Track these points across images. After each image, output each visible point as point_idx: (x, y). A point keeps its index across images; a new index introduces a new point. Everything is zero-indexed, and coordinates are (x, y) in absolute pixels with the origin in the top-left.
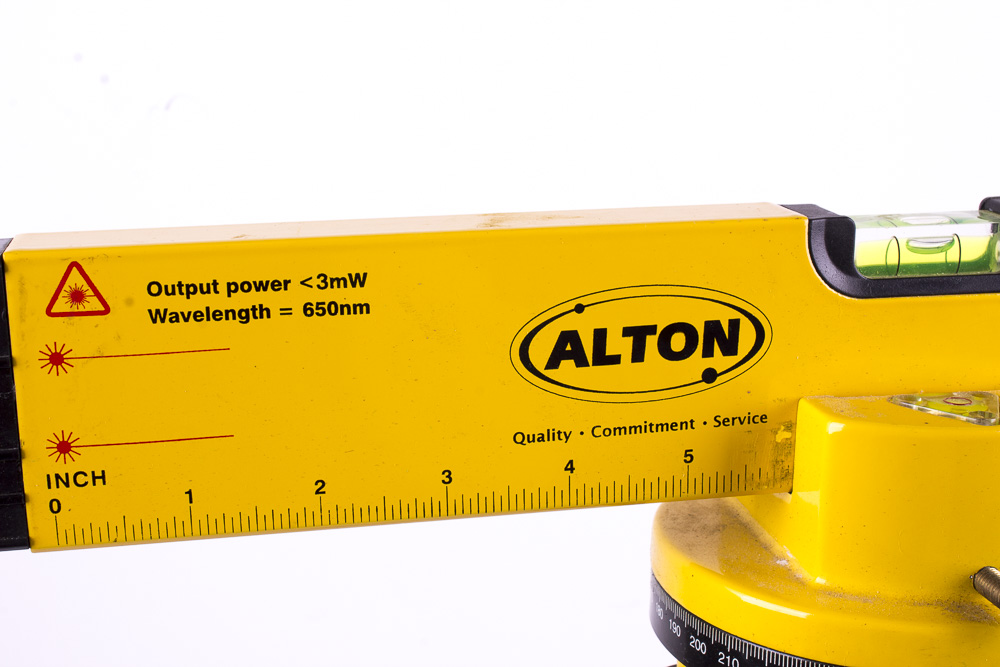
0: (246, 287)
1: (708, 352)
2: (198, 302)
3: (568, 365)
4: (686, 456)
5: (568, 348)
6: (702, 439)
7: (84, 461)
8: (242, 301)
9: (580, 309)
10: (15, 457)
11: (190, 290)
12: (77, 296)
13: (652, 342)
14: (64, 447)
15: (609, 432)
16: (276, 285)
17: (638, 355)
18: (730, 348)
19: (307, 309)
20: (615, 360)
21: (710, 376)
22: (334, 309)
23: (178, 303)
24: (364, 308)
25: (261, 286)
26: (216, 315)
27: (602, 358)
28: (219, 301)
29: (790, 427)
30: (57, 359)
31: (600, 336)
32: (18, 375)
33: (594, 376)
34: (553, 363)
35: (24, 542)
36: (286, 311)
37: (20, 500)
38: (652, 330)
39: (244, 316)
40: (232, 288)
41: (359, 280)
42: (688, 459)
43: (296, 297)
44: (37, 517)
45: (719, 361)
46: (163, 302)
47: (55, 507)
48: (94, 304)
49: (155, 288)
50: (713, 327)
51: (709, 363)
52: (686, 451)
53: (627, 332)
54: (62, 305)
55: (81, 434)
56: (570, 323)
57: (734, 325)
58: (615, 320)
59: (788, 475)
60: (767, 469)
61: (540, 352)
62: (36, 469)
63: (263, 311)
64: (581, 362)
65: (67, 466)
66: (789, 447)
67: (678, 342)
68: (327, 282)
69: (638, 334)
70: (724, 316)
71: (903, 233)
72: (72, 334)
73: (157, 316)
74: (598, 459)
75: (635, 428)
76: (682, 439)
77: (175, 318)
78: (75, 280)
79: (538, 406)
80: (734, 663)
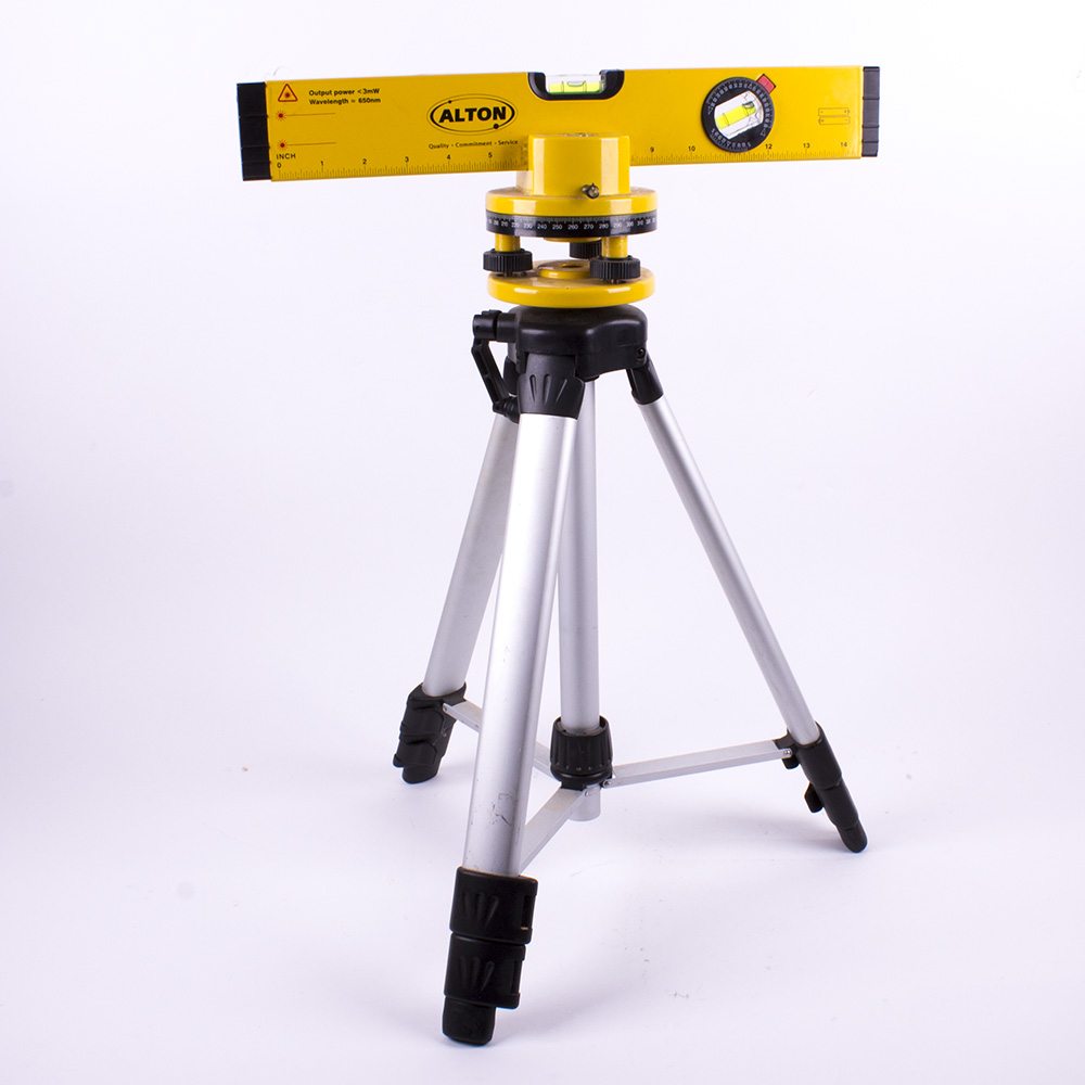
0: (340, 93)
1: (495, 118)
2: (325, 98)
3: (447, 121)
4: (489, 155)
5: (446, 115)
6: (494, 149)
7: (288, 150)
8: (339, 97)
9: (450, 102)
10: (266, 148)
11: (323, 94)
12: (288, 95)
13: (475, 114)
14: (282, 145)
15: (461, 145)
16: (350, 92)
17: (471, 119)
18: (503, 117)
19: (360, 100)
20: (463, 120)
21: (496, 126)
22: (369, 100)
23: (319, 98)
24: (379, 100)
25: (345, 93)
26: (331, 102)
27: (458, 119)
28: (332, 97)
29: (526, 146)
30: (281, 116)
31: (457, 111)
32: (268, 120)
33: (456, 125)
34: (442, 121)
35: (269, 177)
36: (353, 101)
37: (268, 163)
38: (475, 110)
39: (340, 102)
40: (336, 93)
41: (377, 91)
42: (490, 157)
43: (356, 96)
44: (273, 169)
45: (499, 121)
46: (314, 97)
47: (279, 165)
48: (292, 98)
49: (312, 93)
50: (496, 109)
51: (496, 122)
53: (467, 110)
54: (283, 98)
55: (288, 142)
56: (447, 107)
57: (504, 109)
58: (462, 106)
59: (526, 163)
60: (519, 160)
61: (438, 116)
62: (274, 153)
63: (346, 101)
64: (451, 120)
65: (283, 152)
66: (527, 152)
67: (484, 114)
68: (366, 91)
69: (471, 111)
70: (500, 106)
71: (565, 80)
72: (286, 108)
73: (312, 102)
74: (459, 155)
75: (471, 144)
76: (488, 149)
77: (318, 103)
78: (287, 90)
79: (436, 135)
80: (506, 224)
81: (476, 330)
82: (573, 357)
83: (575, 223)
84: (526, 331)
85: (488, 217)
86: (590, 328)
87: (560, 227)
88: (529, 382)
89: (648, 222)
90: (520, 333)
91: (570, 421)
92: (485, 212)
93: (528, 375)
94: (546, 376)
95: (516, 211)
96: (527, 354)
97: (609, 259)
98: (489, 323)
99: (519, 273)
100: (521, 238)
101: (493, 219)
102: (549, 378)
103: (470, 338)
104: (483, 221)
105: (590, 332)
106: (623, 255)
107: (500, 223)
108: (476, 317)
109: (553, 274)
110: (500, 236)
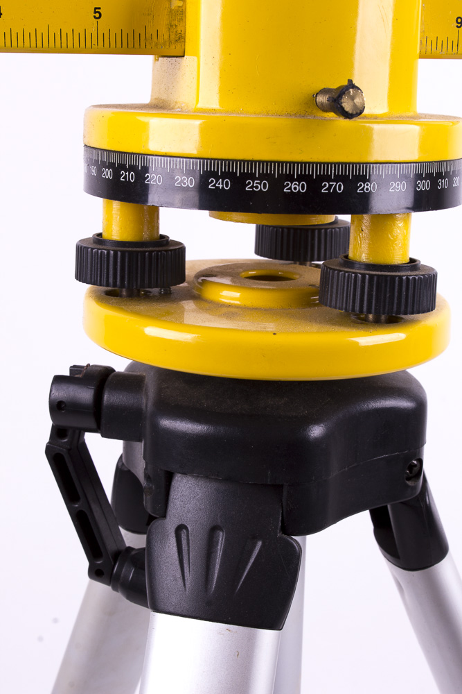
4: (95, 12)
42: (97, 15)
52: (96, 8)
59: (181, 38)
60: (164, 31)
66: (181, 14)
80: (131, 177)
81: (57, 407)
82: (278, 488)
83: (300, 178)
84: (167, 423)
85: (90, 162)
86: (316, 421)
87: (262, 187)
88: (172, 541)
89: (443, 183)
90: (156, 428)
91: (266, 637)
92: (82, 149)
93: (171, 523)
94: (213, 530)
95: (154, 146)
96: (169, 477)
97: (370, 266)
98: (85, 395)
99: (155, 291)
100: (163, 212)
101: (101, 165)
102: (221, 537)
103: (44, 425)
104: (77, 170)
105: (317, 431)
106: (398, 258)
107: (117, 175)
108: (58, 380)
109: (229, 295)
110: (116, 205)
